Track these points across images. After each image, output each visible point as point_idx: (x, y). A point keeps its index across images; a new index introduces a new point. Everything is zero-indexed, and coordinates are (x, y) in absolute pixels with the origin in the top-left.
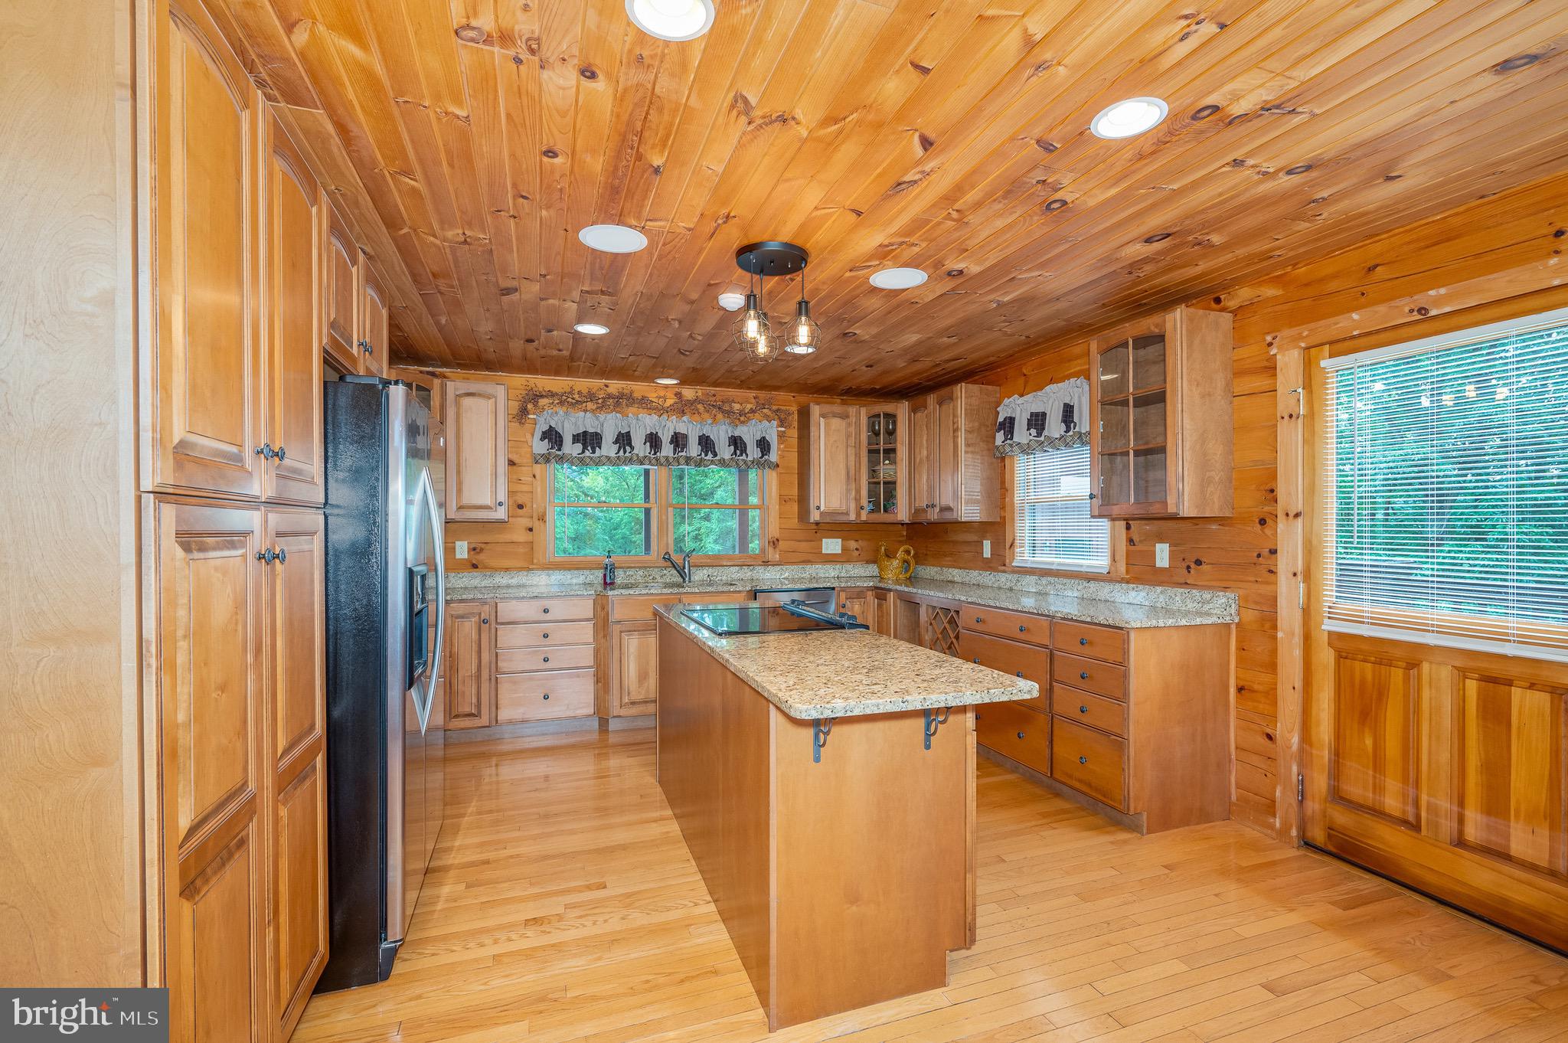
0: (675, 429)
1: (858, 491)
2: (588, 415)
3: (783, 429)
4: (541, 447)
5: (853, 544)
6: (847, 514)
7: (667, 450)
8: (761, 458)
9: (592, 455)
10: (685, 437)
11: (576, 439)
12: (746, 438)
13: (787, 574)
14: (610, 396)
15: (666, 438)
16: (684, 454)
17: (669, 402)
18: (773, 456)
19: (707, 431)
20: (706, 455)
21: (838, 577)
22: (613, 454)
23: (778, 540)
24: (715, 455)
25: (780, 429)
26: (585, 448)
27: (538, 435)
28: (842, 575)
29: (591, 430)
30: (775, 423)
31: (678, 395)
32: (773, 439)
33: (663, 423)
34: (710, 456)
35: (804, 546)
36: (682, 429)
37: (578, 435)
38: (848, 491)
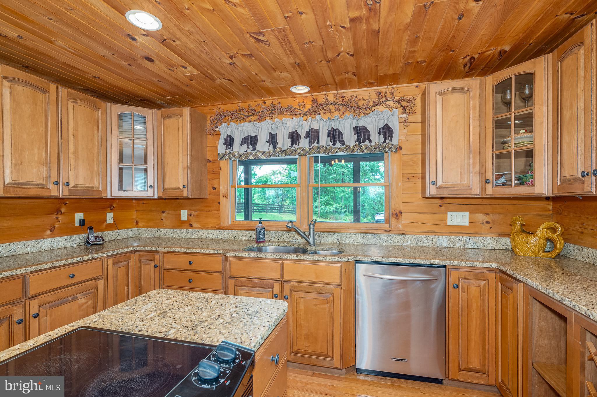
0: (310, 126)
1: (483, 165)
2: (251, 124)
3: (405, 115)
4: (222, 149)
5: (481, 217)
6: (470, 188)
7: (304, 143)
8: (384, 142)
9: (252, 152)
10: (318, 131)
11: (244, 141)
12: (370, 128)
13: (409, 243)
14: (267, 109)
15: (303, 134)
16: (315, 144)
17: (308, 107)
18: (395, 141)
19: (335, 125)
20: (335, 144)
21: (464, 248)
22: (266, 150)
23: (401, 212)
24: (343, 143)
25: (401, 116)
26: (248, 148)
27: (222, 140)
28: (469, 246)
29: (253, 134)
30: (396, 111)
31: (315, 101)
32: (395, 124)
33: (301, 123)
34: (338, 145)
35: (427, 218)
36: (315, 126)
37: (245, 138)
38: (471, 165)
